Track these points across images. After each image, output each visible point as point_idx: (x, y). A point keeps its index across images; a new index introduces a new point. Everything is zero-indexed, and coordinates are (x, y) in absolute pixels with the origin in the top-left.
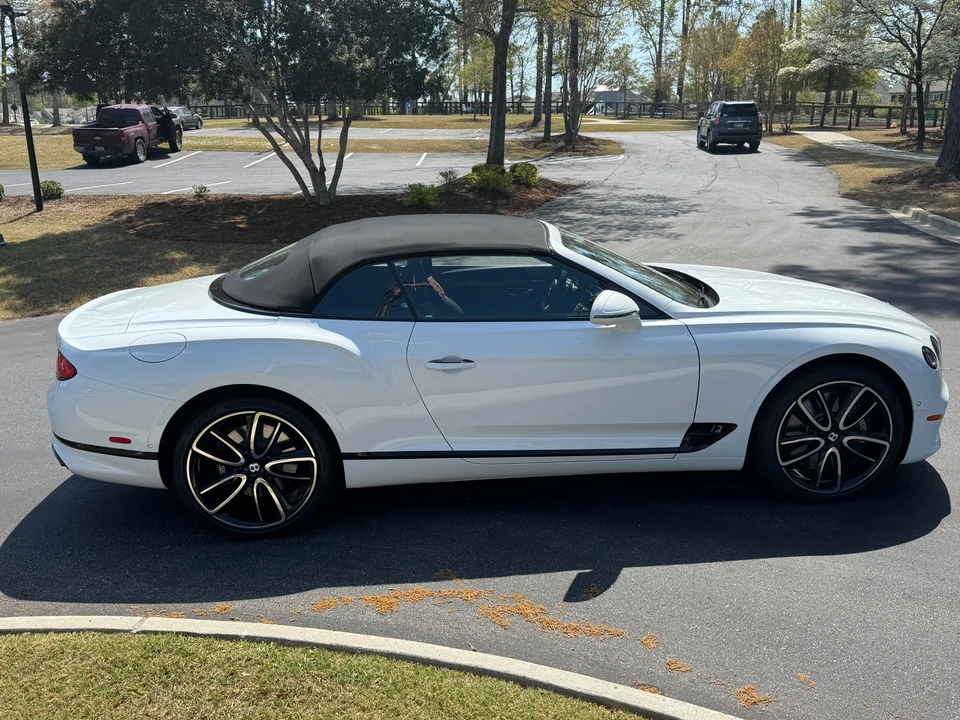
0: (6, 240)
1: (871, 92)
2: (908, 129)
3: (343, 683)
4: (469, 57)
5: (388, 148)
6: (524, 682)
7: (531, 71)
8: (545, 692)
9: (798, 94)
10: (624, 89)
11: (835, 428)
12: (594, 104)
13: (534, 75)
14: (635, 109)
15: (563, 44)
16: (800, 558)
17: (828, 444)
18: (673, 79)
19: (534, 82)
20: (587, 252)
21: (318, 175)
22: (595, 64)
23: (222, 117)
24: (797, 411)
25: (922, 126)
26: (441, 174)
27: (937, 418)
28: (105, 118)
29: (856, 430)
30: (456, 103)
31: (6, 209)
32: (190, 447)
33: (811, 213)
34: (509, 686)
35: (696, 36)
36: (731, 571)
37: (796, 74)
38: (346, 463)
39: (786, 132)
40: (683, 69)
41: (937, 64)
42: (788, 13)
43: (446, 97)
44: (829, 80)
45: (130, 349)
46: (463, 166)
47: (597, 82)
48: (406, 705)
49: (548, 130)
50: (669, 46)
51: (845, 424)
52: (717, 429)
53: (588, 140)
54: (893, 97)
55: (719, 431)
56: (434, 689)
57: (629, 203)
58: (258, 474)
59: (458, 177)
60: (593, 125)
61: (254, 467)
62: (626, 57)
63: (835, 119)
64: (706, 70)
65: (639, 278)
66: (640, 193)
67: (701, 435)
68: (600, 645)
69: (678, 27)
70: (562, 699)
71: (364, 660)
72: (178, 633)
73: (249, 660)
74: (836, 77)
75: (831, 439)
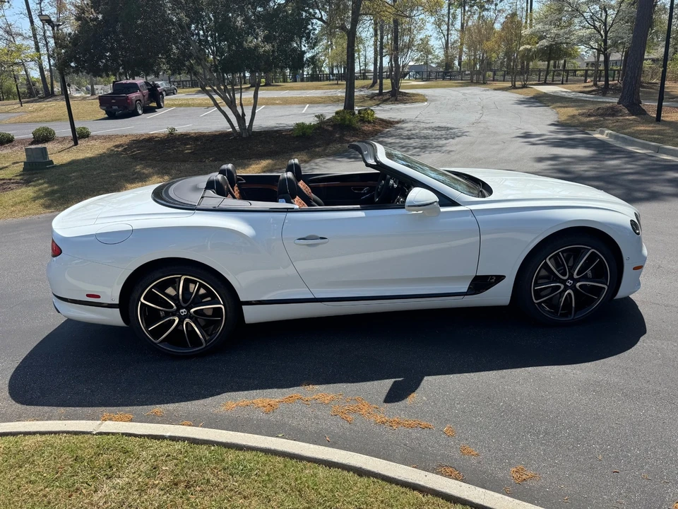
0: (55, 163)
1: (574, 61)
2: (598, 83)
3: (232, 474)
4: (334, 47)
5: (286, 102)
6: (361, 472)
7: (370, 54)
8: (375, 480)
9: (531, 63)
10: (426, 63)
11: (571, 277)
12: (408, 73)
13: (373, 56)
14: (433, 75)
15: (389, 36)
16: (550, 367)
17: (566, 288)
18: (456, 57)
19: (373, 60)
20: (405, 163)
21: (241, 119)
22: (409, 48)
23: (189, 87)
24: (546, 266)
25: (607, 81)
26: (316, 116)
27: (640, 268)
28: (118, 89)
29: (585, 278)
30: (326, 74)
31: (56, 145)
32: (139, 300)
33: (527, 135)
34: (350, 475)
35: (469, 29)
36: (503, 377)
37: (530, 50)
38: (244, 307)
39: (524, 86)
40: (461, 50)
41: (616, 42)
42: (524, 13)
43: (321, 71)
44: (550, 54)
45: (96, 235)
46: (329, 112)
47: (410, 59)
48: (276, 493)
49: (381, 89)
50: (453, 37)
51: (577, 275)
52: (491, 279)
53: (405, 94)
54: (587, 64)
55: (493, 281)
56: (296, 480)
57: (425, 132)
58: (186, 317)
59: (327, 118)
60: (408, 85)
61: (183, 312)
62: (427, 44)
63: (553, 78)
64: (476, 50)
65: (437, 178)
66: (433, 125)
67: (481, 283)
68: (414, 435)
69: (458, 25)
70: (387, 486)
71: (248, 455)
72: (123, 434)
73: (169, 456)
74: (555, 52)
75: (568, 284)
